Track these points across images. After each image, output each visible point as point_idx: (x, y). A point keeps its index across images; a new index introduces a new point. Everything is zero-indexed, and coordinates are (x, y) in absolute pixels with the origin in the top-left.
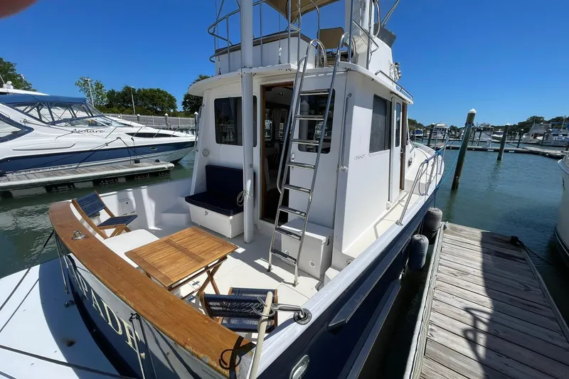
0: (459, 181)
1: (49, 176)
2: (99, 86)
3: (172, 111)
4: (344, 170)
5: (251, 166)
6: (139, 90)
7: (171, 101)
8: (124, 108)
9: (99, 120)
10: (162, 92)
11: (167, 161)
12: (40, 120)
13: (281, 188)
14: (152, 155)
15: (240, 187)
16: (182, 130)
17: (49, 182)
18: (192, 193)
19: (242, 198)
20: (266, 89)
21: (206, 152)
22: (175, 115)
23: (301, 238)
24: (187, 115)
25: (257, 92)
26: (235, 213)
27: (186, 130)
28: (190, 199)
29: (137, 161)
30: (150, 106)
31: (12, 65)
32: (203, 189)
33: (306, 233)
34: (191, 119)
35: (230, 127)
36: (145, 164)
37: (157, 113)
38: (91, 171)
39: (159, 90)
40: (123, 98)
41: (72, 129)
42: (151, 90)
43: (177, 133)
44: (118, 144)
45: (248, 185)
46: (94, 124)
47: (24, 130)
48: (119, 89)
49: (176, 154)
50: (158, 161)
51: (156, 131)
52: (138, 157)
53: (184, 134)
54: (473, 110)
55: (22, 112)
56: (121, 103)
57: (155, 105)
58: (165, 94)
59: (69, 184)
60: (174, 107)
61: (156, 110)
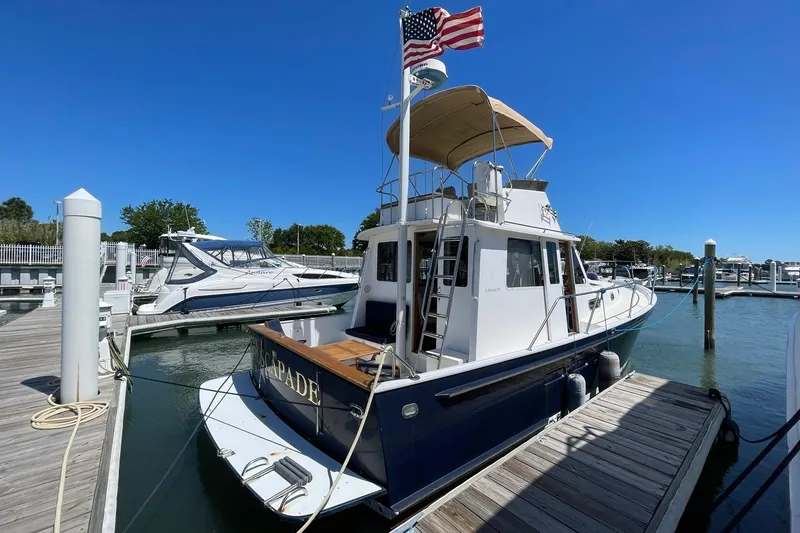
0: (714, 337)
1: (223, 315)
2: (268, 226)
3: (339, 249)
4: (475, 300)
5: (404, 298)
6: (307, 228)
7: (339, 238)
8: (287, 247)
9: (270, 261)
10: (330, 228)
11: (329, 304)
12: (221, 261)
13: (424, 314)
14: (317, 297)
15: (394, 318)
16: (348, 271)
17: (223, 321)
18: (352, 327)
19: (395, 327)
20: (419, 235)
21: (368, 289)
22: (341, 254)
23: (439, 358)
24: (355, 254)
25: (411, 237)
26: (388, 343)
27: (353, 271)
28: (350, 332)
29: (299, 304)
30: (316, 244)
31: (194, 210)
32: (363, 324)
33: (443, 356)
34: (359, 258)
35: (390, 266)
36: (307, 306)
37: (322, 252)
38: (258, 312)
39: (326, 227)
40: (289, 236)
41: (247, 271)
42: (319, 227)
43: (343, 274)
44: (285, 286)
45: (401, 315)
46: (265, 266)
47: (208, 272)
48: (286, 227)
49: (340, 297)
50: (320, 304)
51: (321, 272)
52: (301, 299)
53: (350, 275)
54: (711, 241)
55: (211, 255)
56: (286, 242)
57: (322, 243)
58: (333, 230)
59: (237, 323)
60: (342, 245)
61: (321, 248)
